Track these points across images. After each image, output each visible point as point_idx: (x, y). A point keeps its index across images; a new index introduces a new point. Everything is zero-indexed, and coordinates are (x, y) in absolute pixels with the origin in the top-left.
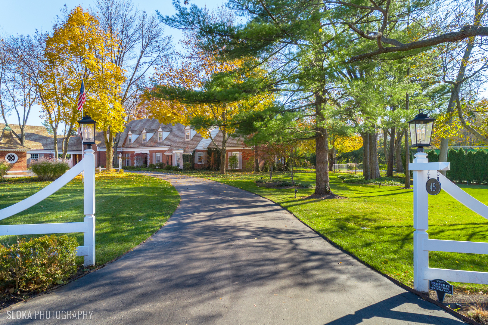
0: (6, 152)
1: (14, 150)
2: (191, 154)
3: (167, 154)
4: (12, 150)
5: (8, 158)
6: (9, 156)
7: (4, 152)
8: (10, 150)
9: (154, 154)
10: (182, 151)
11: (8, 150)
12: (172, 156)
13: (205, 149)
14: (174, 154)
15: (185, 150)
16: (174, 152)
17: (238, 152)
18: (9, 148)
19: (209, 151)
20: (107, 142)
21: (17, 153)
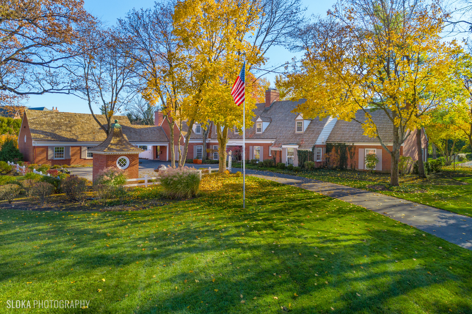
0: (117, 155)
1: (126, 153)
2: (311, 150)
3: (272, 149)
4: (124, 153)
5: (119, 163)
6: (120, 160)
7: (115, 155)
8: (122, 153)
9: (251, 147)
10: (297, 147)
11: (120, 153)
12: (281, 151)
13: (324, 144)
14: (285, 149)
15: (300, 146)
16: (283, 146)
17: (375, 149)
18: (121, 150)
19: (328, 147)
20: (221, 138)
21: (129, 156)
